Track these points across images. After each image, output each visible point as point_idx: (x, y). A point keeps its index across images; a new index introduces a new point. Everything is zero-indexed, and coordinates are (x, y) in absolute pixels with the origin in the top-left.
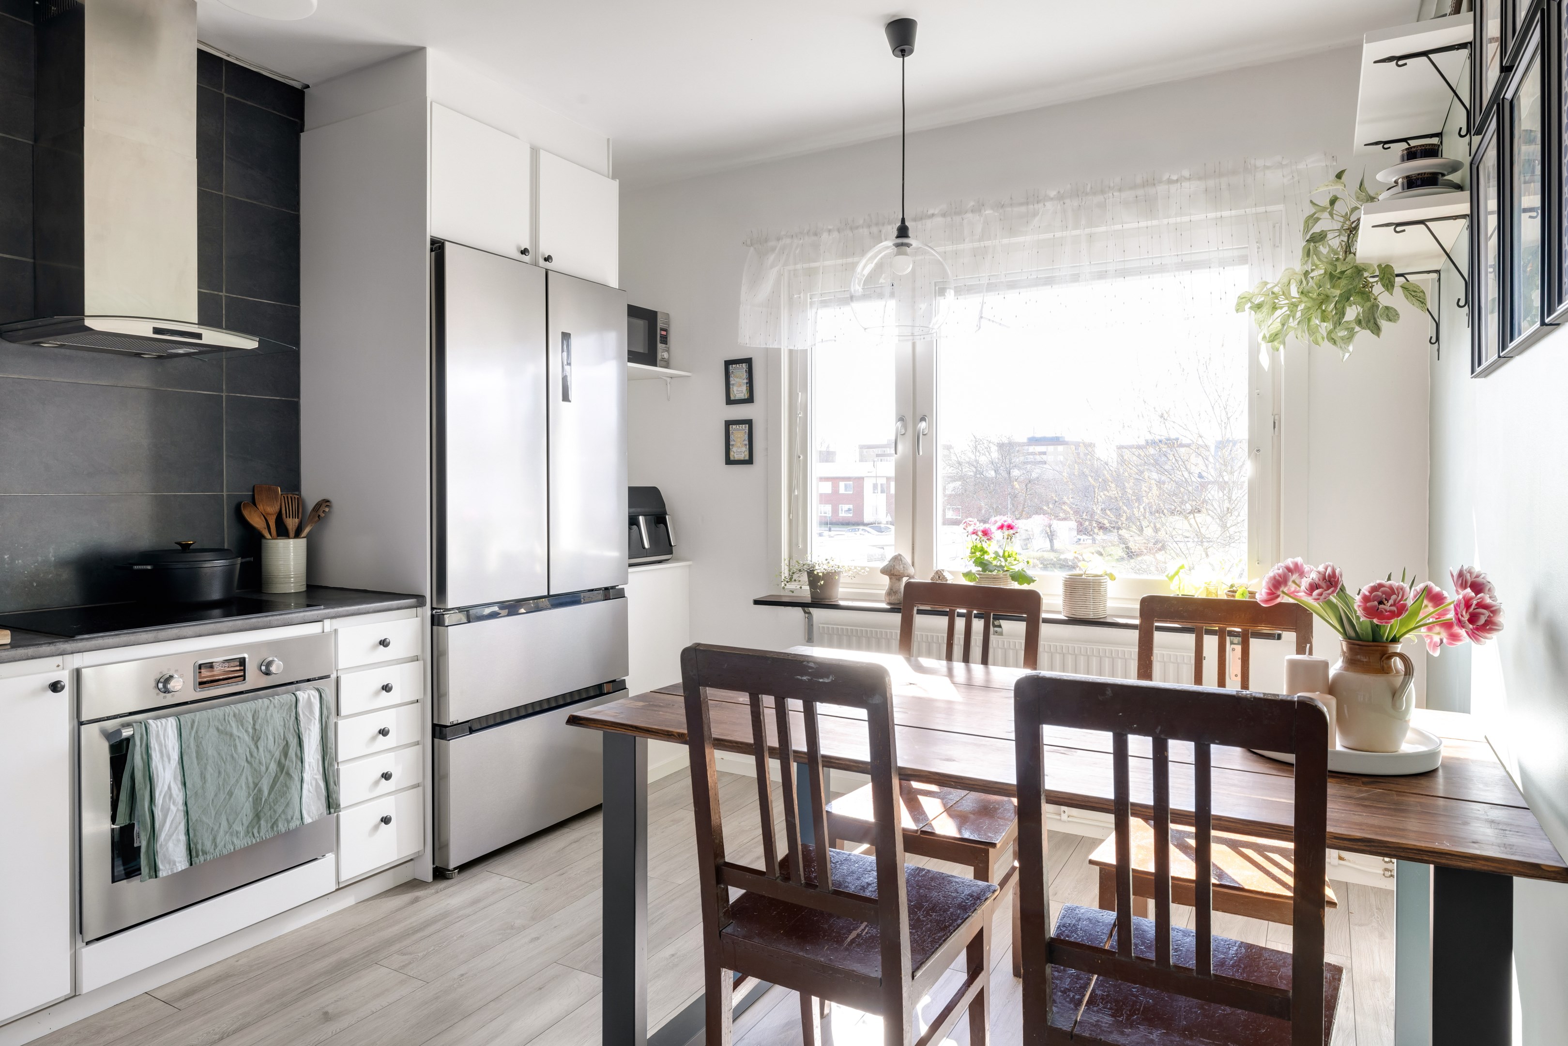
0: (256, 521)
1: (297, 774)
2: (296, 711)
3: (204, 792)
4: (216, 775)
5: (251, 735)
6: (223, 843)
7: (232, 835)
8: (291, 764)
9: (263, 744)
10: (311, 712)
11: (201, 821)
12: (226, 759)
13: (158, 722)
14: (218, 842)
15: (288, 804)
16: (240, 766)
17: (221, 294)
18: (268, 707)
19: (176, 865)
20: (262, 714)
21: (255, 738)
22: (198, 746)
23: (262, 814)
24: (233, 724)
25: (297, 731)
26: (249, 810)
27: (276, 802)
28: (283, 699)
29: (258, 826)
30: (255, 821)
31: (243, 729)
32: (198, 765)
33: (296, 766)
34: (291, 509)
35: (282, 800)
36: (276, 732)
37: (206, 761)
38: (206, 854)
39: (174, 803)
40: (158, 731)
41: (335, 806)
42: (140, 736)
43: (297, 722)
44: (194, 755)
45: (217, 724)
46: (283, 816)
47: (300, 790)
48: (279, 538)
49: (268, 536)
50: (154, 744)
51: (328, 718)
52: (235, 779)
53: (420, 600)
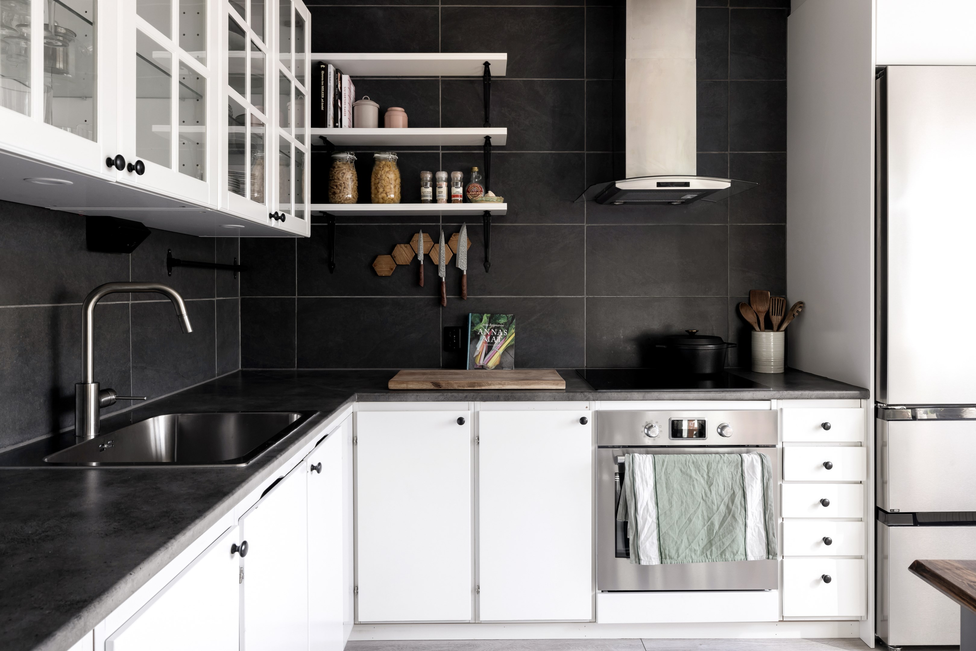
0: (750, 317)
1: (741, 519)
2: (742, 469)
3: (671, 514)
4: (680, 503)
5: (706, 480)
6: (684, 554)
7: (691, 550)
8: (736, 510)
9: (715, 489)
10: (754, 472)
11: (668, 534)
12: (687, 493)
13: (641, 456)
14: (680, 553)
15: (733, 541)
16: (698, 501)
17: (726, 152)
18: (719, 461)
19: (652, 560)
20: (714, 466)
21: (709, 483)
22: (667, 479)
23: (713, 542)
24: (693, 469)
25: (742, 485)
26: (704, 536)
27: (724, 536)
28: (731, 458)
29: (710, 550)
30: (708, 546)
31: (700, 474)
32: (667, 493)
33: (740, 512)
34: (776, 308)
35: (729, 536)
36: (725, 482)
37: (672, 492)
38: (672, 559)
39: (650, 516)
40: (640, 463)
41: (773, 554)
42: (628, 464)
43: (743, 478)
44: (664, 485)
45: (680, 466)
46: (729, 548)
47: (744, 533)
48: (766, 330)
49: (757, 328)
50: (637, 471)
51: (769, 480)
52: (693, 510)
53: (863, 393)
